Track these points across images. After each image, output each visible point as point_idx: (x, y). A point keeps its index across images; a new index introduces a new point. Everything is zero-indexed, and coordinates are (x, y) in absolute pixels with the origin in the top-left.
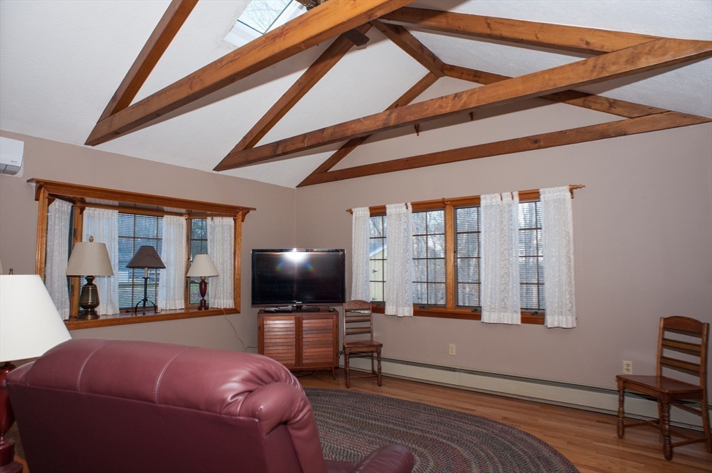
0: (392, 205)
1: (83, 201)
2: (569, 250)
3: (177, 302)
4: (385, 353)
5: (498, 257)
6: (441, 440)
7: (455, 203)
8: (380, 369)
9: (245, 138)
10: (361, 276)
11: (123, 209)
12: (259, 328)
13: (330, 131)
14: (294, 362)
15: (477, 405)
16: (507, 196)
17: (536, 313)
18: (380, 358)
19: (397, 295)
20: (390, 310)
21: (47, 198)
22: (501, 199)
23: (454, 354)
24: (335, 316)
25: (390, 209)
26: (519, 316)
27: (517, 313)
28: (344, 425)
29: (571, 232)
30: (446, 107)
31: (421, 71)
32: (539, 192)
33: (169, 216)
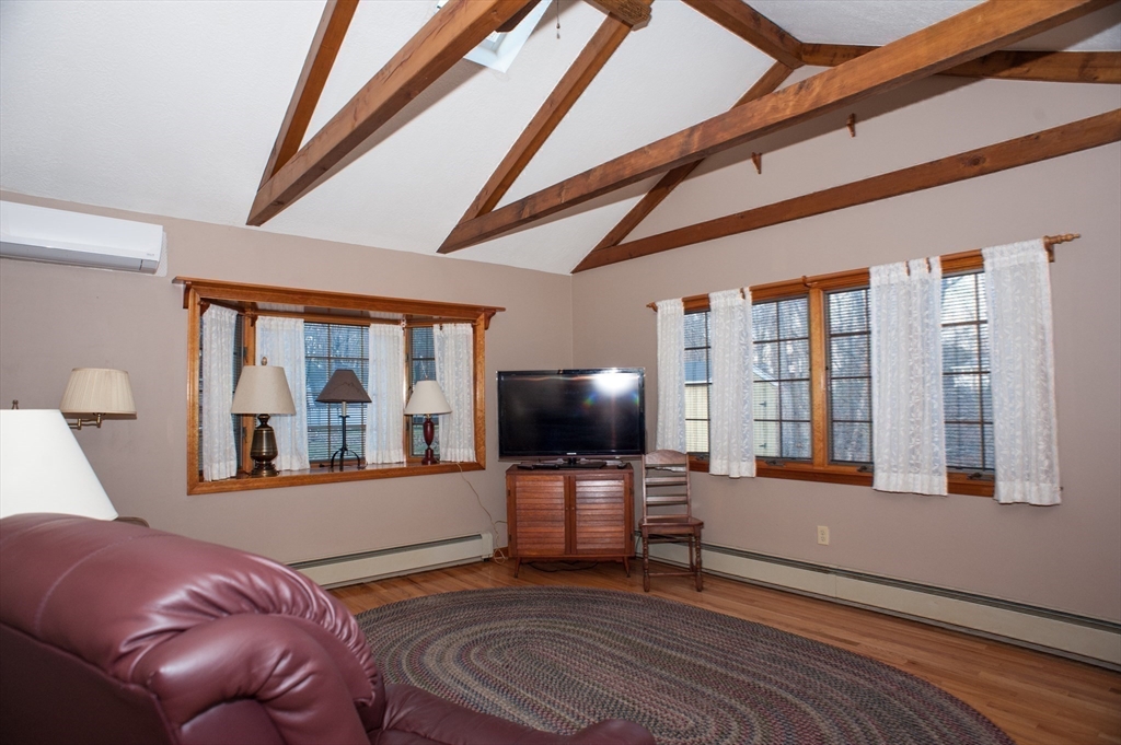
0: (720, 294)
1: (254, 307)
2: (1044, 359)
3: (392, 452)
4: (707, 536)
5: (902, 376)
6: (784, 694)
7: (824, 284)
8: (700, 563)
9: (478, 198)
10: (671, 411)
11: (310, 315)
12: (509, 493)
13: (598, 174)
14: (563, 547)
15: (864, 635)
16: (919, 267)
17: (978, 475)
18: (700, 544)
19: (729, 442)
20: (717, 467)
21: (199, 304)
22: (909, 272)
23: (827, 542)
24: (627, 476)
25: (717, 300)
26: (944, 480)
27: (940, 475)
28: (623, 654)
29: (1048, 324)
30: (784, 109)
31: (763, 62)
32: (981, 255)
33: (378, 325)
